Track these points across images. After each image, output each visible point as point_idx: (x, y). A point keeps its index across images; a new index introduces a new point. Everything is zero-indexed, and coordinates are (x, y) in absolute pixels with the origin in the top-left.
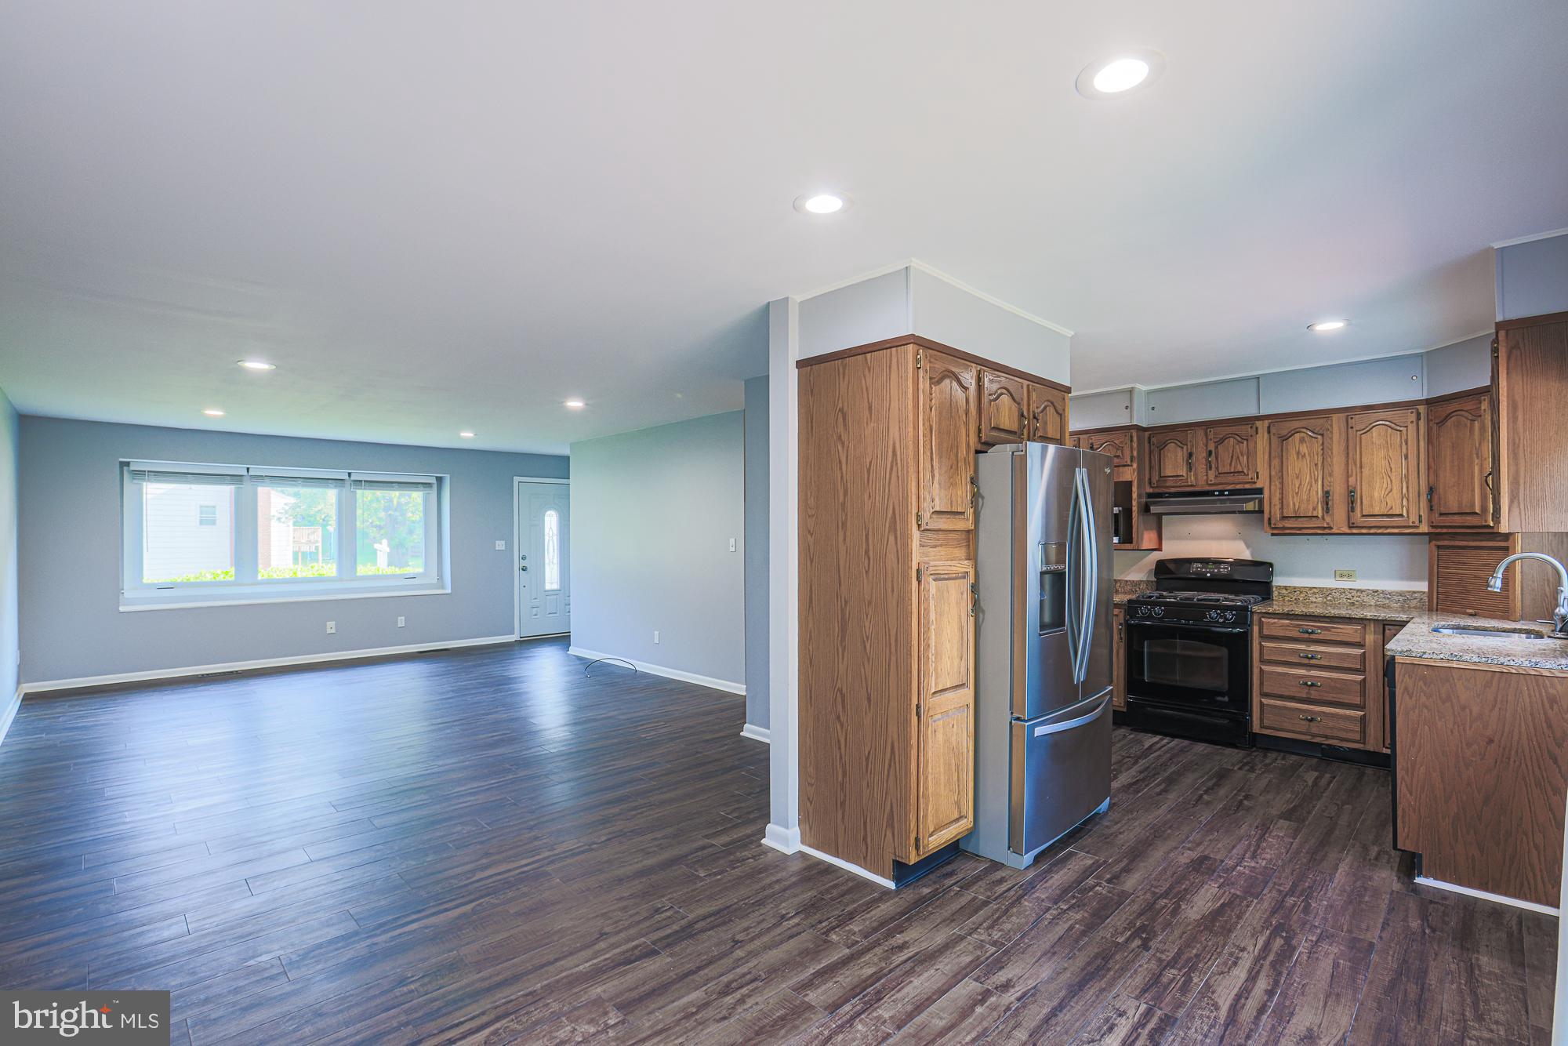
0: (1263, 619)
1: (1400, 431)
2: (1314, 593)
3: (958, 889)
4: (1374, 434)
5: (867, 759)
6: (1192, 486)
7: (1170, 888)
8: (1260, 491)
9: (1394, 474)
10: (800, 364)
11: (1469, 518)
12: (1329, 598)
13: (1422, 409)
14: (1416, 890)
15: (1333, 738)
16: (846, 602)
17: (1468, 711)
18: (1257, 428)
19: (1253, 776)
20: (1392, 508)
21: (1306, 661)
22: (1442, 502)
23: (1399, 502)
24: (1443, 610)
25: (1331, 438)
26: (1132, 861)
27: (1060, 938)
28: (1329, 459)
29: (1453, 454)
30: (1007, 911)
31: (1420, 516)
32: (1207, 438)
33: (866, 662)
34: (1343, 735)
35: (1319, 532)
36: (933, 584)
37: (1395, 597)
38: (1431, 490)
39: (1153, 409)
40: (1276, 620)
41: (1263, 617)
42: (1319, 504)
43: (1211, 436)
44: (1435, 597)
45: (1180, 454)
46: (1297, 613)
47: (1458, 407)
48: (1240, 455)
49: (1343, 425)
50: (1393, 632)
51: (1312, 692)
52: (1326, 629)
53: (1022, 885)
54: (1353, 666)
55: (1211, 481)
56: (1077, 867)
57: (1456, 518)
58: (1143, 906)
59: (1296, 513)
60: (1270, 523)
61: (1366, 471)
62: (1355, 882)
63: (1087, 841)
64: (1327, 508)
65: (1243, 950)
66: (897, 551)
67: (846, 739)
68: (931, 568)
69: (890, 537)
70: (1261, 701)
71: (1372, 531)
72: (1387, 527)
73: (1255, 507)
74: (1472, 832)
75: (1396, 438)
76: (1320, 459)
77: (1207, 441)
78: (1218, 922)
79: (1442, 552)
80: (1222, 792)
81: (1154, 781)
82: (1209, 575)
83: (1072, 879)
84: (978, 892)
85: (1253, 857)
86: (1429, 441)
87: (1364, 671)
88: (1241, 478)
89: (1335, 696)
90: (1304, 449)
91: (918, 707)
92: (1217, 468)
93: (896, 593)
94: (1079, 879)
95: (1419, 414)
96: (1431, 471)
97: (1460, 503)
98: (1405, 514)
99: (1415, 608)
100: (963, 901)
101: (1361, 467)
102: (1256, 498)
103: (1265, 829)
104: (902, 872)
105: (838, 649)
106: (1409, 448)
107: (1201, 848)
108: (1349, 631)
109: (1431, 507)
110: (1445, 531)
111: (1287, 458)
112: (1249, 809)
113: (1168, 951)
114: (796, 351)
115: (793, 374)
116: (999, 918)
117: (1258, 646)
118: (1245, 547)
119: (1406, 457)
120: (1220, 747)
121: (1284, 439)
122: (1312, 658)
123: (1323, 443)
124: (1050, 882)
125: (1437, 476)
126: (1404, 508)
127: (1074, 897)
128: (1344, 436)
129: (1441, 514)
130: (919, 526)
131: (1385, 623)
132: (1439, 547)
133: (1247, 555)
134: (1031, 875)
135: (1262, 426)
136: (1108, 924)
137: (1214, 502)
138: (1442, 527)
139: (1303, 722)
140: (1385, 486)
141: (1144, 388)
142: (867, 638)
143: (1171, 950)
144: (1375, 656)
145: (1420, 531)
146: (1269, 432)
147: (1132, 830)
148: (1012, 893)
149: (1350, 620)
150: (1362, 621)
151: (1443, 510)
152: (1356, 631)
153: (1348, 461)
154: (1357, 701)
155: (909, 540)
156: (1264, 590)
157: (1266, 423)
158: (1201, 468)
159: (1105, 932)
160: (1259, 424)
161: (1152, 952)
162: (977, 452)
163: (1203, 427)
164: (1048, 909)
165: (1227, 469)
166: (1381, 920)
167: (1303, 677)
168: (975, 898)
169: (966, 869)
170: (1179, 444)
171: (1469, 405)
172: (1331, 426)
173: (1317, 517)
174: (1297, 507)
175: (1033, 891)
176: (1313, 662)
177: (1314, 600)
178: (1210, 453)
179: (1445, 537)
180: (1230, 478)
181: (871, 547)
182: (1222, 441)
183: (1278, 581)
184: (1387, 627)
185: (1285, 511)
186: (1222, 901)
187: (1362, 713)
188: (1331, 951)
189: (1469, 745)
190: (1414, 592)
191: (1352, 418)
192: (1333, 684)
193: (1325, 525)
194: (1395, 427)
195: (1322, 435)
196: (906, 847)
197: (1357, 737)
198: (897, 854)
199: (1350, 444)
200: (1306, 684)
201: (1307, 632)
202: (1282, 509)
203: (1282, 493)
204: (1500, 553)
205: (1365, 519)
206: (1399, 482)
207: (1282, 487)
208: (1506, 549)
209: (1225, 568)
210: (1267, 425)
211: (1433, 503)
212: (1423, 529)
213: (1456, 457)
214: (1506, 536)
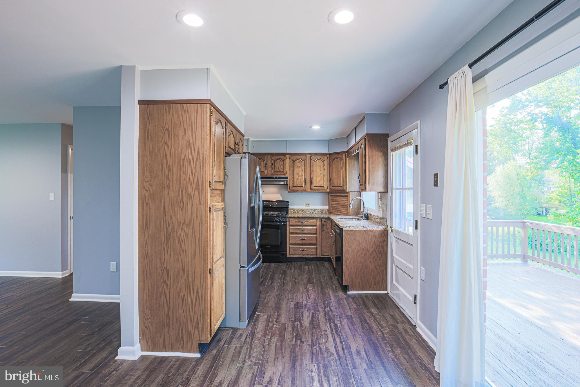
0: (290, 220)
1: (323, 162)
2: (300, 211)
3: (227, 346)
4: (317, 162)
5: (183, 300)
6: (267, 175)
7: (295, 317)
8: (287, 178)
9: (322, 174)
10: (141, 103)
11: (340, 188)
13: (328, 156)
14: (349, 296)
15: (309, 255)
16: (169, 224)
17: (359, 242)
19: (292, 271)
20: (321, 184)
21: (302, 232)
22: (333, 183)
23: (323, 183)
24: (332, 214)
25: (306, 162)
26: (278, 311)
27: (276, 351)
28: (306, 169)
30: (251, 348)
31: (327, 187)
32: (271, 159)
33: (181, 252)
34: (311, 253)
35: (303, 191)
36: (215, 213)
37: (320, 211)
38: (330, 179)
39: (254, 147)
40: (294, 220)
42: (303, 183)
43: (273, 158)
44: (330, 210)
45: (263, 164)
46: (300, 217)
47: (337, 156)
48: (281, 166)
49: (310, 158)
51: (304, 241)
52: (307, 221)
53: (250, 335)
54: (314, 232)
55: (272, 174)
56: (263, 320)
57: (336, 187)
58: (292, 327)
59: (297, 185)
60: (290, 188)
61: (315, 173)
62: (336, 298)
63: (260, 308)
64: (305, 184)
65: (326, 331)
66: (200, 199)
67: (170, 292)
68: (214, 206)
69: (195, 192)
70: (289, 246)
71: (316, 191)
72: (320, 190)
73: (285, 183)
74: (359, 276)
75: (322, 164)
76: (304, 168)
77: (271, 160)
78: (314, 324)
79: (332, 197)
80: (288, 278)
81: (267, 280)
82: (270, 206)
83: (265, 325)
84: (235, 344)
85: (309, 298)
86: (330, 165)
87: (317, 234)
89: (309, 242)
90: (300, 165)
91: (210, 270)
92: (274, 169)
93: (198, 219)
94: (267, 324)
96: (330, 174)
97: (338, 183)
98: (324, 186)
99: (324, 213)
100: (232, 350)
101: (314, 172)
102: (286, 180)
103: (306, 288)
104: (203, 348)
105: (164, 248)
106: (325, 167)
107: (294, 300)
108: (313, 222)
109: (330, 184)
110: (333, 191)
111: (295, 168)
112: (298, 283)
113: (309, 341)
114: (138, 96)
115: (137, 107)
116: (250, 352)
117: (288, 229)
118: (280, 196)
119: (325, 170)
120: (278, 264)
121: (294, 161)
122: (304, 231)
123: (304, 164)
124: (258, 329)
125: (332, 176)
127: (269, 332)
128: (310, 162)
129: (333, 186)
130: (210, 187)
131: (322, 218)
132: (331, 196)
133: (281, 199)
134: (250, 328)
135: (288, 156)
136: (286, 338)
137: (273, 181)
138: (332, 190)
139: (301, 251)
140: (320, 178)
142: (182, 241)
143: (309, 340)
144: (319, 229)
146: (290, 159)
147: (271, 300)
148: (248, 339)
149: (313, 218)
150: (316, 218)
152: (315, 221)
153: (310, 170)
154: (315, 242)
155: (206, 194)
156: (287, 209)
157: (289, 155)
158: (269, 168)
159: (287, 342)
160: (287, 156)
161: (305, 343)
162: (225, 156)
163: (270, 155)
164: (264, 340)
165: (277, 170)
166: (348, 308)
167: (301, 237)
168: (236, 348)
169: (226, 335)
170: (262, 160)
171: (340, 156)
172: (306, 158)
173: (303, 187)
174: (297, 183)
175: (254, 335)
176: (304, 232)
177: (300, 213)
178: (272, 164)
179: (333, 193)
180: (278, 173)
181: (184, 197)
182: (276, 160)
183: (290, 207)
185: (294, 184)
186: (311, 317)
187: (316, 246)
188: (345, 321)
189: (359, 252)
190: (324, 209)
191: (312, 157)
192: (309, 238)
193: (305, 189)
194: (322, 160)
195: (304, 161)
196: (206, 335)
197: (315, 253)
198: (201, 340)
199: (311, 164)
200: (302, 239)
201: (302, 223)
202: (293, 184)
203: (293, 179)
204: (346, 197)
205: (315, 187)
206: (323, 177)
207: (293, 177)
208: (348, 196)
209: (275, 203)
210: (289, 156)
211: (331, 183)
212: (328, 191)
213: (337, 170)
214: (348, 193)
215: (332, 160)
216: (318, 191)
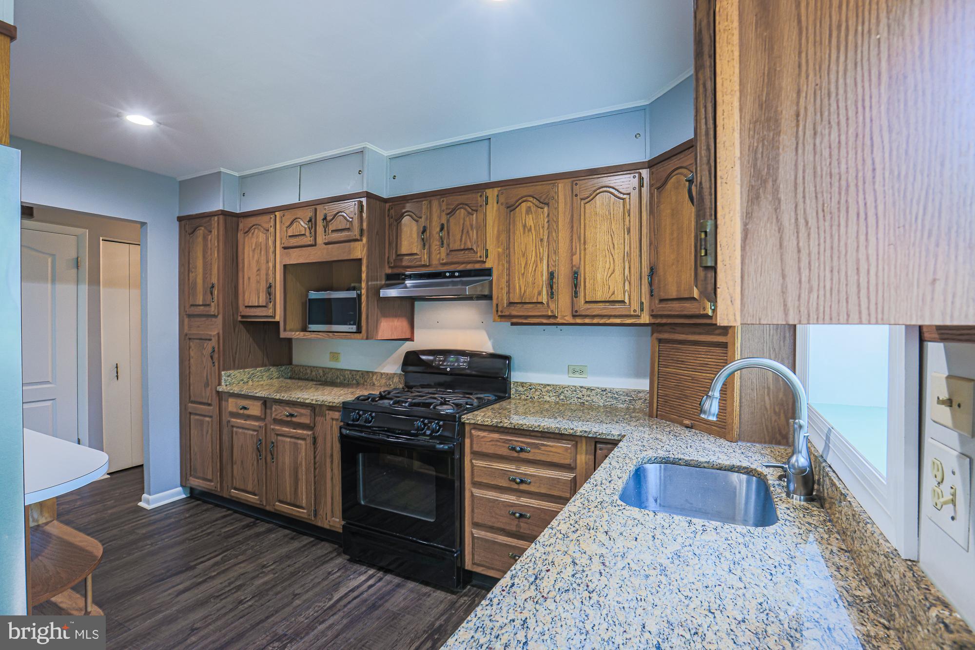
0: (473, 431)
1: (623, 199)
2: (548, 391)
4: (598, 202)
6: (424, 266)
8: (488, 272)
9: (616, 251)
11: (685, 305)
12: (562, 397)
13: (644, 172)
18: (487, 198)
20: (613, 293)
21: (516, 486)
22: (662, 285)
23: (621, 285)
24: (663, 417)
25: (557, 209)
28: (554, 234)
29: (673, 224)
31: (642, 303)
32: (440, 210)
35: (545, 321)
38: (652, 271)
39: (394, 177)
40: (486, 434)
41: (474, 428)
42: (544, 289)
43: (443, 206)
44: (655, 401)
45: (415, 228)
46: (505, 425)
47: (677, 164)
48: (470, 229)
49: (569, 192)
50: (605, 452)
51: (522, 524)
52: (536, 446)
55: (443, 260)
57: (676, 305)
59: (522, 299)
60: (498, 310)
61: (589, 247)
64: (552, 294)
70: (472, 532)
71: (595, 321)
72: (610, 317)
75: (619, 209)
76: (546, 232)
77: (441, 213)
79: (662, 347)
82: (448, 369)
86: (651, 212)
88: (469, 256)
90: (530, 222)
92: (449, 244)
95: (641, 179)
96: (654, 248)
97: (681, 286)
98: (627, 300)
101: (585, 243)
102: (486, 281)
106: (632, 220)
108: (560, 450)
109: (651, 291)
110: (664, 321)
111: (514, 232)
117: (470, 464)
118: (487, 337)
119: (629, 232)
121: (511, 208)
122: (522, 482)
123: (549, 215)
125: (658, 253)
126: (627, 294)
128: (569, 205)
129: (661, 301)
131: (597, 440)
132: (660, 341)
133: (487, 347)
135: (492, 194)
137: (446, 284)
138: (661, 316)
140: (607, 266)
141: (386, 153)
145: (642, 321)
146: (498, 202)
149: (561, 436)
151: (663, 296)
152: (567, 449)
153: (572, 236)
157: (496, 190)
158: (436, 243)
160: (488, 192)
163: (439, 197)
165: (457, 246)
167: (513, 505)
170: (414, 216)
172: (557, 194)
173: (542, 303)
174: (523, 292)
176: (523, 487)
177: (548, 399)
178: (443, 227)
179: (666, 328)
180: (460, 257)
182: (454, 212)
183: (516, 376)
184: (598, 446)
185: (511, 295)
190: (639, 392)
191: (576, 184)
193: (550, 314)
194: (618, 194)
195: (548, 204)
199: (575, 216)
200: (514, 514)
201: (513, 449)
202: (508, 292)
203: (509, 275)
204: (718, 350)
205: (588, 306)
206: (621, 261)
207: (509, 269)
208: (724, 345)
209: (464, 362)
210: (496, 194)
211: (654, 287)
212: (645, 318)
213: (675, 227)
214: (725, 330)
215: (658, 188)
216: (602, 321)
